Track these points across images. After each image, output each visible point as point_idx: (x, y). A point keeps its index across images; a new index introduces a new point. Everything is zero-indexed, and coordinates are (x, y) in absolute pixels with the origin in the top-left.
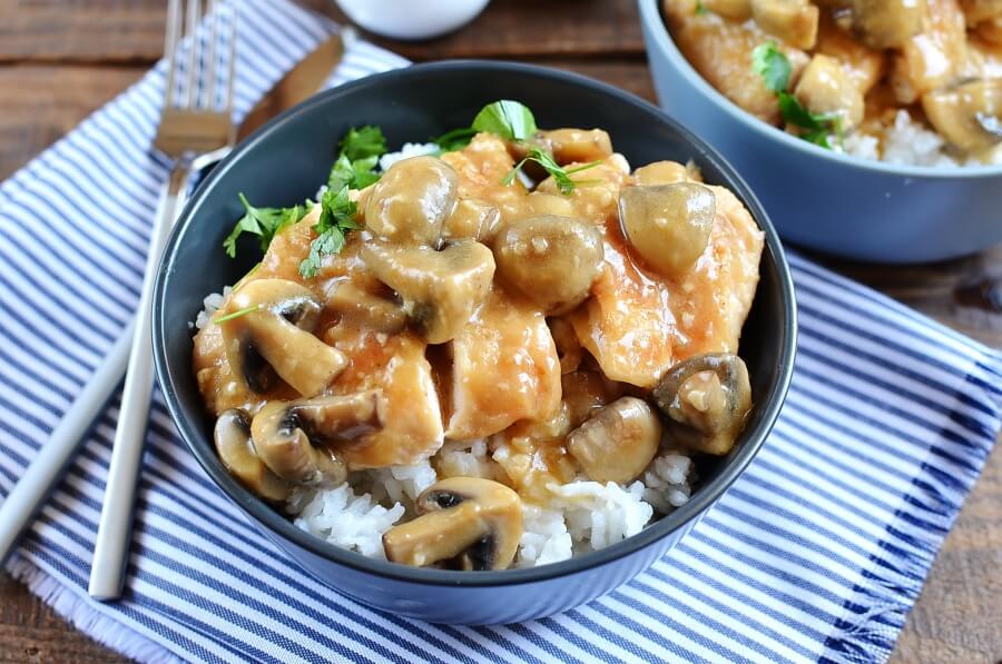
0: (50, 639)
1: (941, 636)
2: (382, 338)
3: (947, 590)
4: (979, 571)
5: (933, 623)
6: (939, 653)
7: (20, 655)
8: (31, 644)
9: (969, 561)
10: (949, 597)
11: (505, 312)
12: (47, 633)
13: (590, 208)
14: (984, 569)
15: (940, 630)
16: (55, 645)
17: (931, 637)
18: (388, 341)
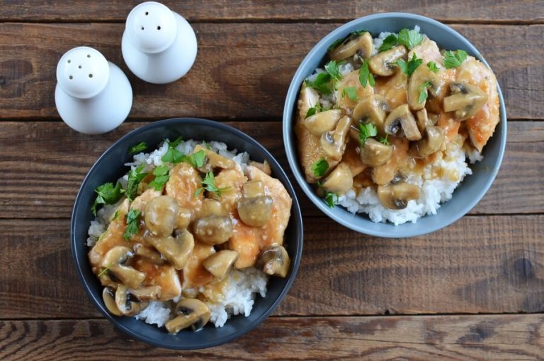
0: (63, 303)
1: (369, 301)
2: (157, 267)
3: (374, 284)
4: (386, 276)
5: (366, 296)
6: (367, 308)
7: (53, 309)
8: (56, 305)
9: (383, 273)
10: (374, 287)
11: (199, 249)
12: (61, 300)
13: (227, 206)
14: (388, 276)
15: (368, 299)
16: (65, 305)
17: (365, 301)
18: (159, 268)
